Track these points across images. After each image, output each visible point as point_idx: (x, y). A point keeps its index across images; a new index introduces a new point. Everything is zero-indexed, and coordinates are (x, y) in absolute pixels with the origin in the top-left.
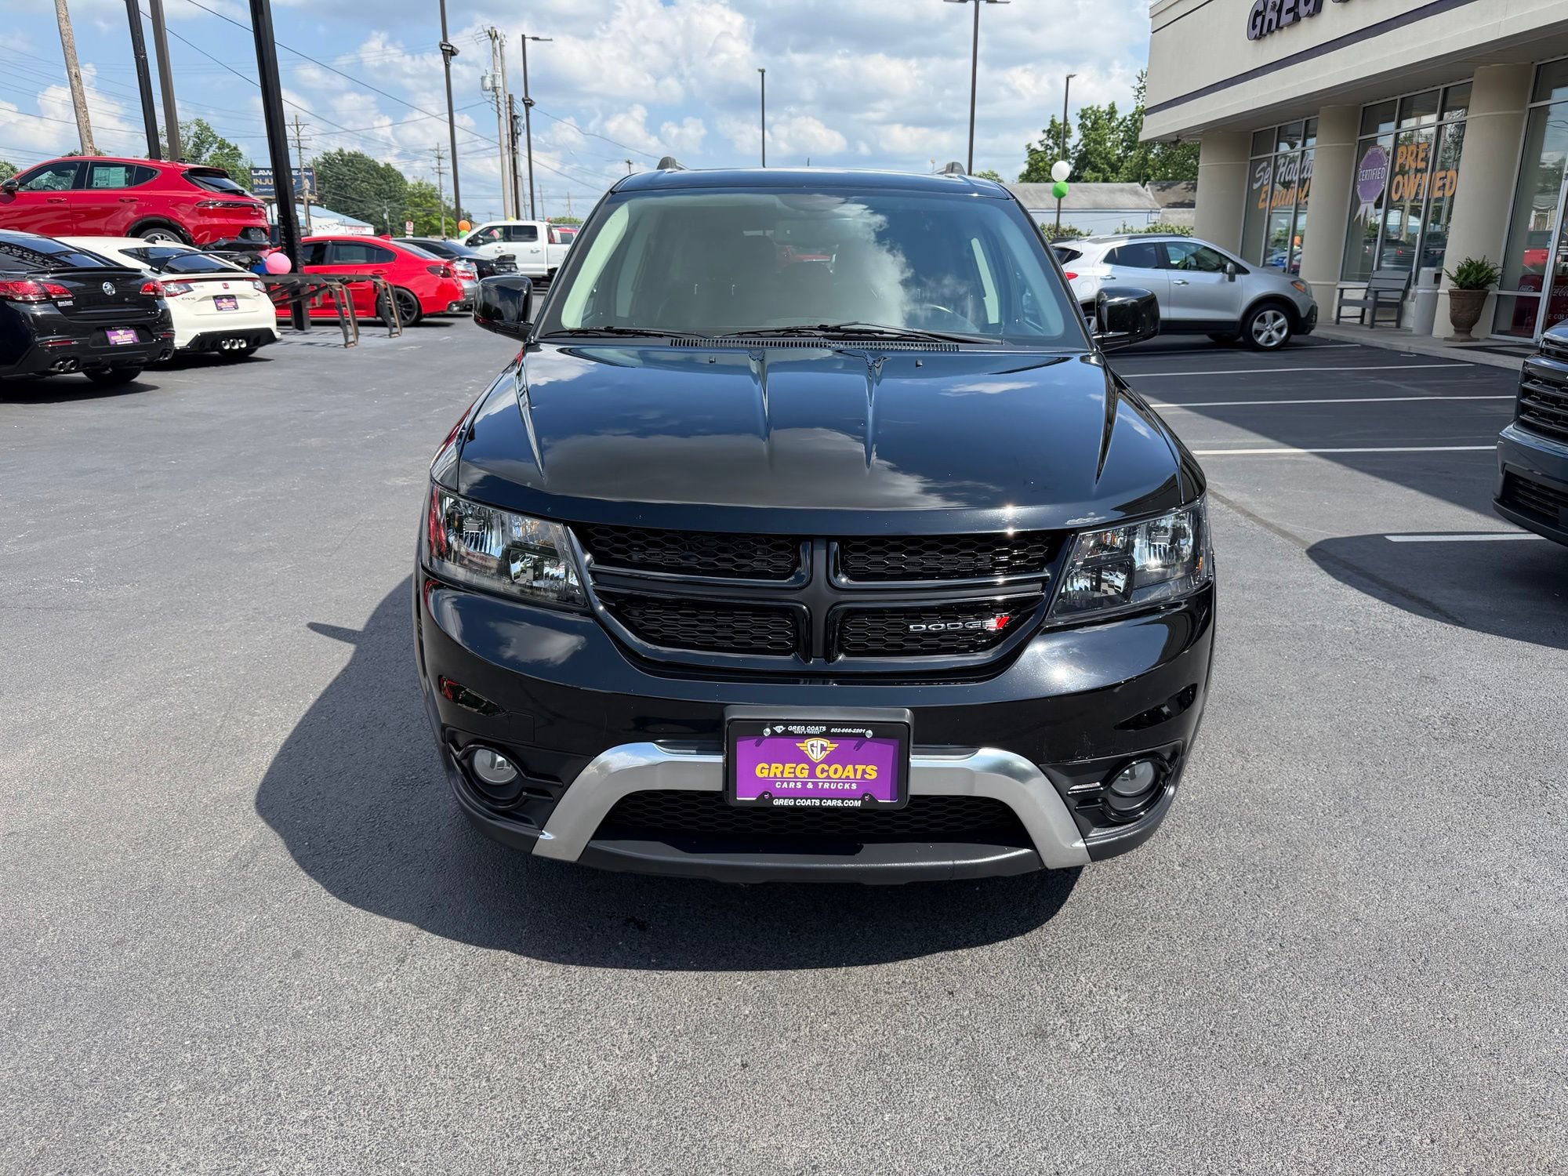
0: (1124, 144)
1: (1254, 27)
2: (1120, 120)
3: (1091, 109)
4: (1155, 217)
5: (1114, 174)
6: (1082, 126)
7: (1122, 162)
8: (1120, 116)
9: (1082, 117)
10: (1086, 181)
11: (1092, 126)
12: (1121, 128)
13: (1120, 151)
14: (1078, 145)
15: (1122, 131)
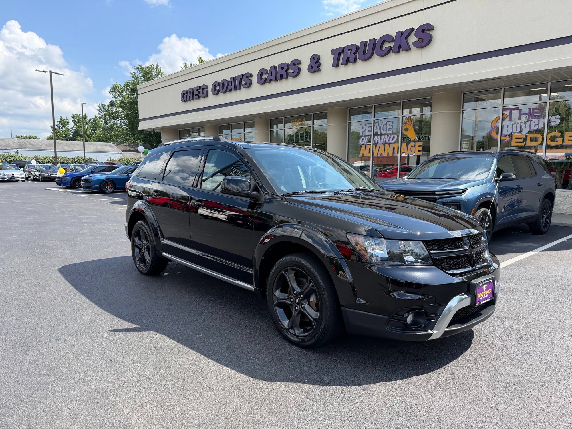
0: (92, 129)
1: (183, 98)
2: (89, 120)
3: (77, 115)
4: (121, 155)
5: (89, 139)
6: (74, 121)
7: (92, 135)
8: (89, 118)
9: (73, 118)
10: (78, 141)
11: (78, 121)
12: (90, 123)
13: (90, 131)
14: (73, 128)
15: (90, 124)
